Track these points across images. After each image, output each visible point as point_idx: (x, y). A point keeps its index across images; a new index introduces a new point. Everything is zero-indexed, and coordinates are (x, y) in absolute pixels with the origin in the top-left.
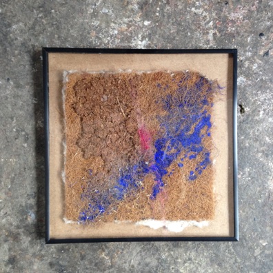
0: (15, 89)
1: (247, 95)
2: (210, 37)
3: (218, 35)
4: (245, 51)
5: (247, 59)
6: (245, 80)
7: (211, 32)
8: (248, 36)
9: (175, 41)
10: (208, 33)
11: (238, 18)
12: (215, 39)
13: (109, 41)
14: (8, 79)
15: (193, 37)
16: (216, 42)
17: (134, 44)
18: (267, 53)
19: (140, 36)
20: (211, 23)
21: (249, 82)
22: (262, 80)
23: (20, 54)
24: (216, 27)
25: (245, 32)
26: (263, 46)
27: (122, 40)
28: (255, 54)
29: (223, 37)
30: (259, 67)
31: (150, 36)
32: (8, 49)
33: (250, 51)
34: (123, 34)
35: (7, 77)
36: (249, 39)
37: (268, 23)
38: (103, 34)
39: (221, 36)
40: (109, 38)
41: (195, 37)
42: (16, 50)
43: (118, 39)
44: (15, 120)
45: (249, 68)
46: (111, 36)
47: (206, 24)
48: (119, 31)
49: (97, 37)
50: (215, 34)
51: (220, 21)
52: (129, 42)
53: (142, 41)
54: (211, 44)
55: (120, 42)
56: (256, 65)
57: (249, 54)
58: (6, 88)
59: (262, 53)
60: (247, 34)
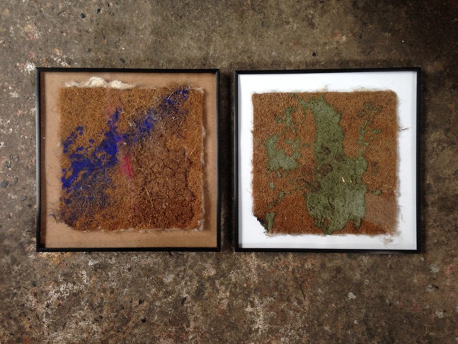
0: (385, 295)
1: (163, 264)
2: (192, 324)
3: (185, 325)
4: (161, 307)
5: (160, 299)
6: (165, 279)
7: (191, 329)
8: (156, 321)
9: (227, 324)
10: (195, 328)
11: (164, 339)
12: (189, 322)
13: (290, 331)
14: (390, 305)
15: (210, 325)
16: (187, 319)
17: (267, 326)
18: (141, 302)
19: (260, 333)
20: (191, 337)
21: (160, 276)
22: (148, 277)
23: (377, 328)
24: (186, 333)
25: (159, 325)
26: (143, 310)
27: (277, 331)
28: (152, 303)
29: (181, 323)
30: (150, 290)
31: (250, 331)
32: (387, 334)
33: (156, 306)
34: (275, 336)
35: (391, 307)
36: (156, 318)
37: (136, 331)
38: (295, 339)
39: (182, 324)
40: (290, 334)
41: (207, 326)
42: (380, 332)
43: (281, 333)
44: (388, 265)
45: (159, 290)
46: (287, 336)
47: (196, 337)
48: (280, 340)
49: (301, 336)
50: (188, 326)
51: (182, 338)
52: (271, 328)
53: (259, 328)
54: (192, 317)
55: (279, 329)
56: (152, 292)
57: (158, 303)
58: (393, 297)
59: (145, 304)
60: (158, 323)
